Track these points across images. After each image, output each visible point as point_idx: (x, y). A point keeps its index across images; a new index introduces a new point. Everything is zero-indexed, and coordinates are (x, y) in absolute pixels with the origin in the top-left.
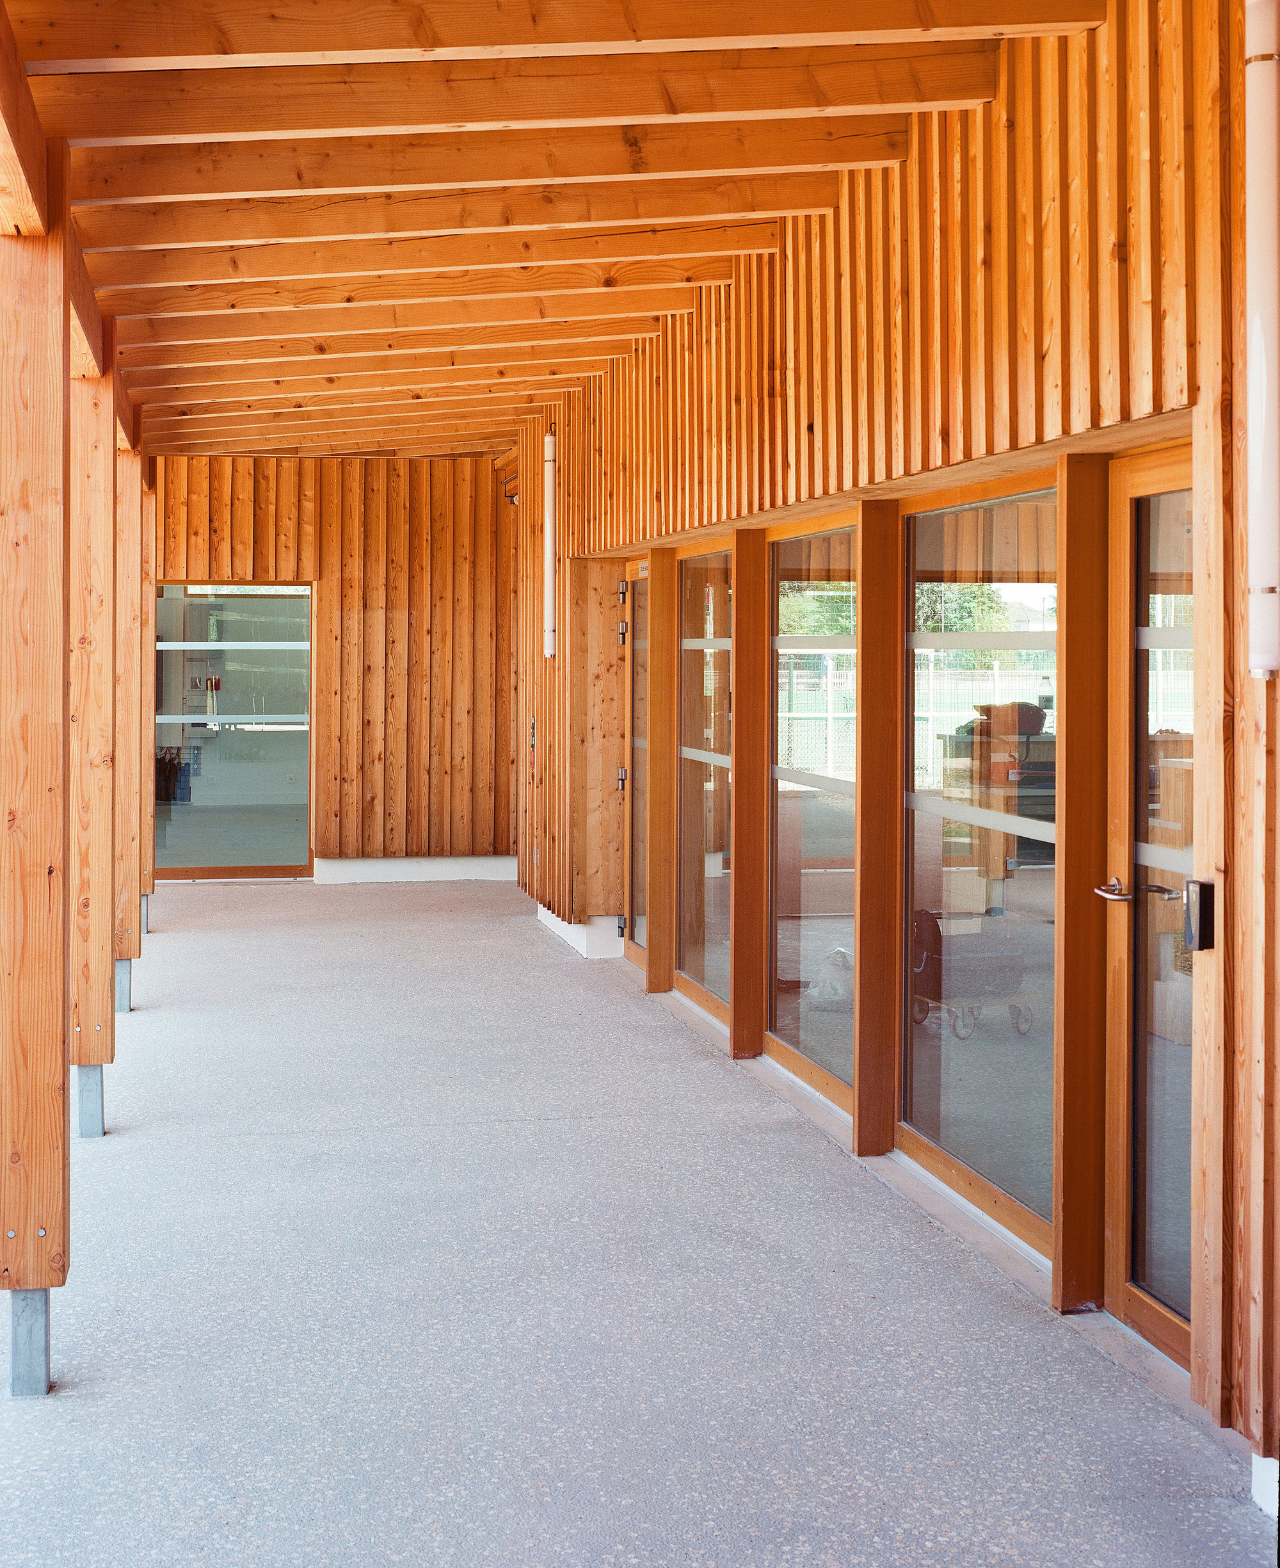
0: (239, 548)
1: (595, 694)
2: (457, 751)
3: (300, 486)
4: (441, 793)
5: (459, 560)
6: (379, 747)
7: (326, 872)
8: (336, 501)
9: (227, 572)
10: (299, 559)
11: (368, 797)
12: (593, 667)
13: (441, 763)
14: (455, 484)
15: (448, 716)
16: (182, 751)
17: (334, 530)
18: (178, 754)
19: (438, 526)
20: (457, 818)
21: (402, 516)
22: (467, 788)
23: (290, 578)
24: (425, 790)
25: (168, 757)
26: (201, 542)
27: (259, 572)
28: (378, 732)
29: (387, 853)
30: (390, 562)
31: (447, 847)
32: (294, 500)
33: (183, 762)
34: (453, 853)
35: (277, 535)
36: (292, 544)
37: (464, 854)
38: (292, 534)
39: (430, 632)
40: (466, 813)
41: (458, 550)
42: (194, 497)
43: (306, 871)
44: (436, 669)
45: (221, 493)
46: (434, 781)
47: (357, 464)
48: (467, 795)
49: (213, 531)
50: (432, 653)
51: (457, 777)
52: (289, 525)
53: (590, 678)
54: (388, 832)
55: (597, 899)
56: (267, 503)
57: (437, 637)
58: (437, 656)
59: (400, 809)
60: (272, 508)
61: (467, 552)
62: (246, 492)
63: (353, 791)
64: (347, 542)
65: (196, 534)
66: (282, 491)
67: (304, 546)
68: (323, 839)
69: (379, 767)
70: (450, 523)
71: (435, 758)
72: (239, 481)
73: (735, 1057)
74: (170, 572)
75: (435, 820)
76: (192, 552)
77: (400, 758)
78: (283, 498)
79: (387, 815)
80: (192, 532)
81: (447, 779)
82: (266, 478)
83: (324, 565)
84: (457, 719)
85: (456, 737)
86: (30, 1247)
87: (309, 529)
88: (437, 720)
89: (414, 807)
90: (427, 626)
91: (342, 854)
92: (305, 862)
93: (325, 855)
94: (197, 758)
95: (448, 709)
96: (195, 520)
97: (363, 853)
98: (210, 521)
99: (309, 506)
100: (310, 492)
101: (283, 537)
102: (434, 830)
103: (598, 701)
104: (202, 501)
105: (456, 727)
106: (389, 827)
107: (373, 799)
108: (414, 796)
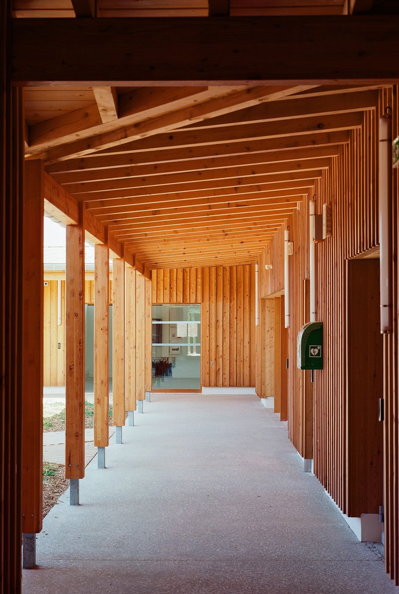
0: (178, 293)
1: (267, 336)
2: (245, 355)
3: (197, 274)
4: (240, 367)
5: (245, 296)
6: (221, 353)
7: (206, 391)
8: (208, 278)
9: (175, 301)
10: (196, 296)
11: (218, 368)
12: (267, 329)
13: (240, 358)
14: (244, 273)
15: (242, 344)
16: (169, 359)
17: (207, 288)
18: (168, 360)
19: (239, 285)
20: (245, 375)
21: (227, 283)
22: (248, 366)
23: (194, 302)
24: (235, 366)
25: (164, 361)
26: (167, 292)
27: (184, 300)
28: (221, 349)
29: (223, 386)
30: (224, 297)
31: (242, 384)
32: (195, 278)
33: (169, 363)
34: (244, 386)
35: (190, 289)
36: (194, 292)
37: (247, 387)
38: (194, 289)
39: (236, 318)
40: (248, 374)
41: (245, 293)
42: (165, 278)
43: (200, 391)
44: (238, 329)
45: (173, 277)
46: (238, 364)
47: (213, 270)
48: (248, 368)
49: (171, 288)
50: (237, 324)
51: (245, 363)
52: (193, 286)
53: (266, 331)
54: (224, 379)
55: (268, 392)
56: (187, 279)
57: (239, 319)
58: (238, 326)
59: (227, 372)
60: (188, 281)
61: (248, 293)
62: (180, 277)
63: (213, 367)
64: (211, 291)
65: (166, 289)
66: (191, 276)
67: (198, 292)
68: (204, 381)
69: (221, 360)
70: (243, 285)
71: (238, 357)
72: (179, 273)
73: (281, 421)
74: (158, 300)
75: (238, 376)
76: (165, 294)
77: (227, 357)
78: (191, 278)
79: (223, 374)
80: (165, 289)
81: (242, 363)
82: (186, 272)
83: (204, 298)
84: (245, 345)
85: (244, 351)
86: (119, 419)
87: (199, 287)
88: (239, 345)
89: (232, 372)
90: (235, 316)
91: (210, 386)
92: (200, 388)
93: (205, 386)
94: (174, 361)
95: (242, 342)
96: (166, 285)
97: (216, 385)
98: (170, 285)
99: (199, 280)
100: (200, 276)
101: (191, 290)
102: (238, 379)
103: (269, 338)
104: (167, 279)
105: (244, 347)
106: (224, 377)
107: (219, 369)
108: (232, 368)
